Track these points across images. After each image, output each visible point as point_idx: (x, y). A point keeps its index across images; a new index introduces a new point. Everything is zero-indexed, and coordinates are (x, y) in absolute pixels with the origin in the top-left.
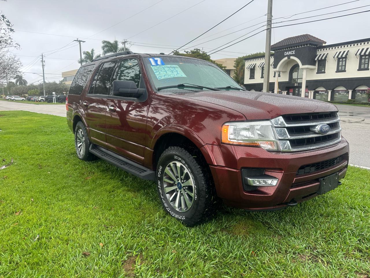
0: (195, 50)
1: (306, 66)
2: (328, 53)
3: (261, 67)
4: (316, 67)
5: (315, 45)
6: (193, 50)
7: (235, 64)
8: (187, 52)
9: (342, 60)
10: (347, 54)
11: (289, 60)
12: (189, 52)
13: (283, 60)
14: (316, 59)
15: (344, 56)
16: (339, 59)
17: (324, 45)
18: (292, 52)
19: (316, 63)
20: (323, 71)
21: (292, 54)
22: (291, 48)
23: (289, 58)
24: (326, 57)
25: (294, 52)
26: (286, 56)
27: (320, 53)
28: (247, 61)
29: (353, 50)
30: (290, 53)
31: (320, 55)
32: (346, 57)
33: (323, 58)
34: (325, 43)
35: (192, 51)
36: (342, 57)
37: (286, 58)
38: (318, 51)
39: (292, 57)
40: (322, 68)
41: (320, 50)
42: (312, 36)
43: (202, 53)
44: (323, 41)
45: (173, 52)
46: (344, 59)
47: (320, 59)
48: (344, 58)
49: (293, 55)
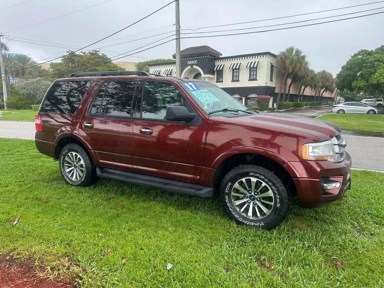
0: (94, 52)
1: (208, 76)
2: (224, 65)
3: (165, 74)
4: (215, 76)
5: (213, 56)
6: (91, 51)
7: (136, 69)
8: (84, 53)
9: (236, 71)
10: (239, 66)
11: (192, 69)
12: (87, 53)
13: (187, 69)
14: (215, 69)
15: (237, 68)
16: (233, 70)
17: (220, 56)
18: (195, 62)
19: (215, 73)
20: (221, 80)
21: (194, 63)
22: (193, 58)
23: (192, 67)
24: (223, 68)
25: (196, 61)
26: (189, 65)
27: (218, 63)
28: (151, 67)
29: (244, 62)
30: (193, 62)
31: (218, 65)
32: (239, 69)
33: (221, 69)
34: (221, 55)
35: (90, 53)
36: (236, 69)
37: (189, 67)
38: (216, 62)
39: (195, 67)
40: (220, 77)
41: (217, 61)
42: (211, 48)
43: (102, 55)
44: (220, 53)
45: (67, 52)
46: (238, 71)
47: (218, 69)
48: (237, 69)
49: (195, 65)
